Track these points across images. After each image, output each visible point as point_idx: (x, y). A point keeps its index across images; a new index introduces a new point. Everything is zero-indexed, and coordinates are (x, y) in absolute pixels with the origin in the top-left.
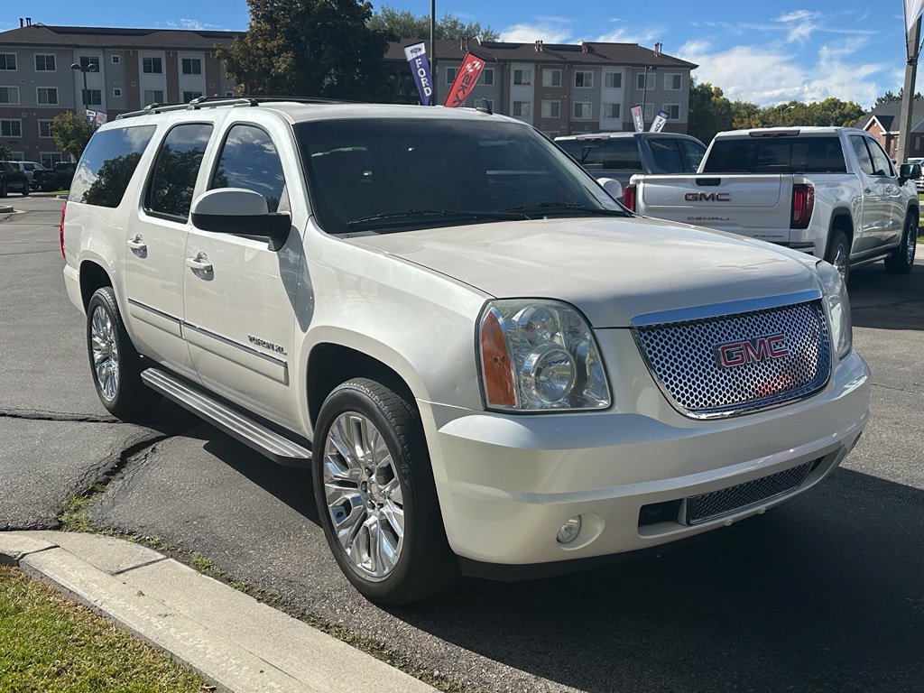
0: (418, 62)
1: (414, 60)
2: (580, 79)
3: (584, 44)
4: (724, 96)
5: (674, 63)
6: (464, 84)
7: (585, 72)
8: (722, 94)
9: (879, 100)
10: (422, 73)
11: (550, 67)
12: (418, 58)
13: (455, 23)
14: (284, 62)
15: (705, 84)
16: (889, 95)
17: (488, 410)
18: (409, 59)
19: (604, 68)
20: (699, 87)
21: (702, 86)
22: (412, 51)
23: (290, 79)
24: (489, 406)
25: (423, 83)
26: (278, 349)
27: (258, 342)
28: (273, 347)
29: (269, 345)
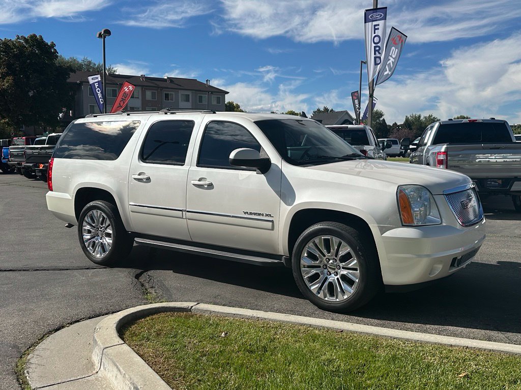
0: (96, 85)
1: (94, 83)
2: (167, 96)
3: (168, 78)
4: (240, 108)
5: (218, 91)
6: (124, 98)
7: (169, 93)
8: (239, 107)
9: (314, 112)
10: (99, 91)
11: (150, 89)
12: (96, 82)
13: (90, 62)
14: (7, 82)
15: (230, 101)
16: (319, 110)
17: (403, 226)
18: (91, 83)
19: (180, 91)
20: (228, 103)
21: (229, 103)
22: (92, 79)
23: (11, 92)
24: (404, 224)
25: (99, 96)
26: (267, 215)
27: (251, 214)
28: (263, 215)
29: (259, 214)
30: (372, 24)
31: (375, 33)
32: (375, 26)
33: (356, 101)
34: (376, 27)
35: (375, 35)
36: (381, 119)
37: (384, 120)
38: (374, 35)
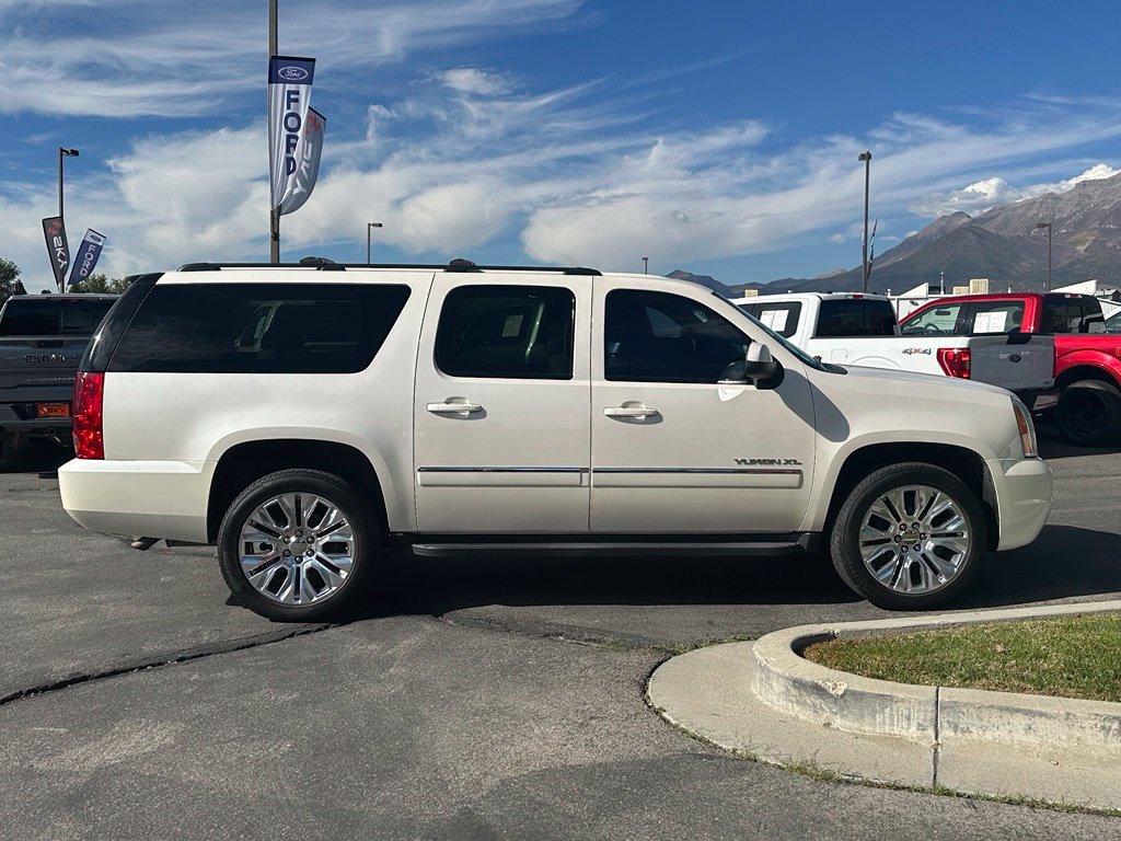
17: (1026, 458)
24: (1026, 455)
26: (788, 462)
27: (753, 462)
28: (779, 462)
29: (772, 462)
30: (284, 88)
31: (289, 108)
32: (290, 93)
33: (57, 241)
34: (292, 96)
35: (289, 111)
36: (12, 282)
37: (20, 285)
38: (286, 112)
